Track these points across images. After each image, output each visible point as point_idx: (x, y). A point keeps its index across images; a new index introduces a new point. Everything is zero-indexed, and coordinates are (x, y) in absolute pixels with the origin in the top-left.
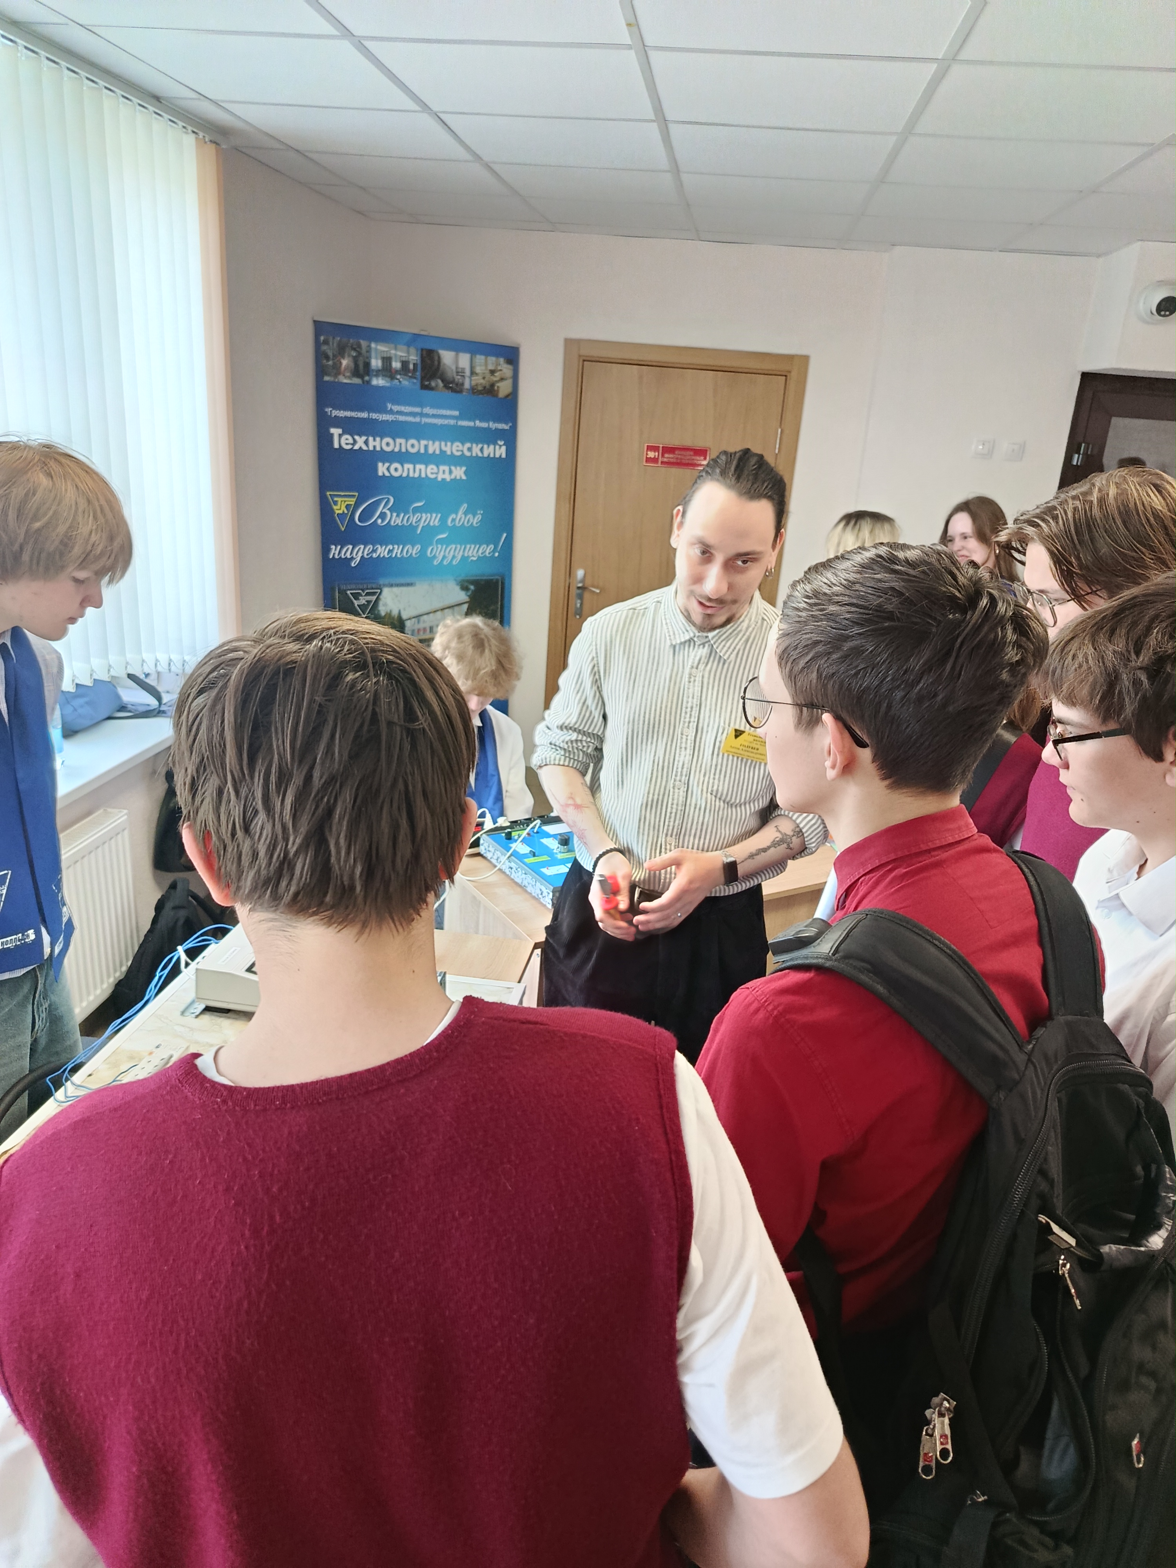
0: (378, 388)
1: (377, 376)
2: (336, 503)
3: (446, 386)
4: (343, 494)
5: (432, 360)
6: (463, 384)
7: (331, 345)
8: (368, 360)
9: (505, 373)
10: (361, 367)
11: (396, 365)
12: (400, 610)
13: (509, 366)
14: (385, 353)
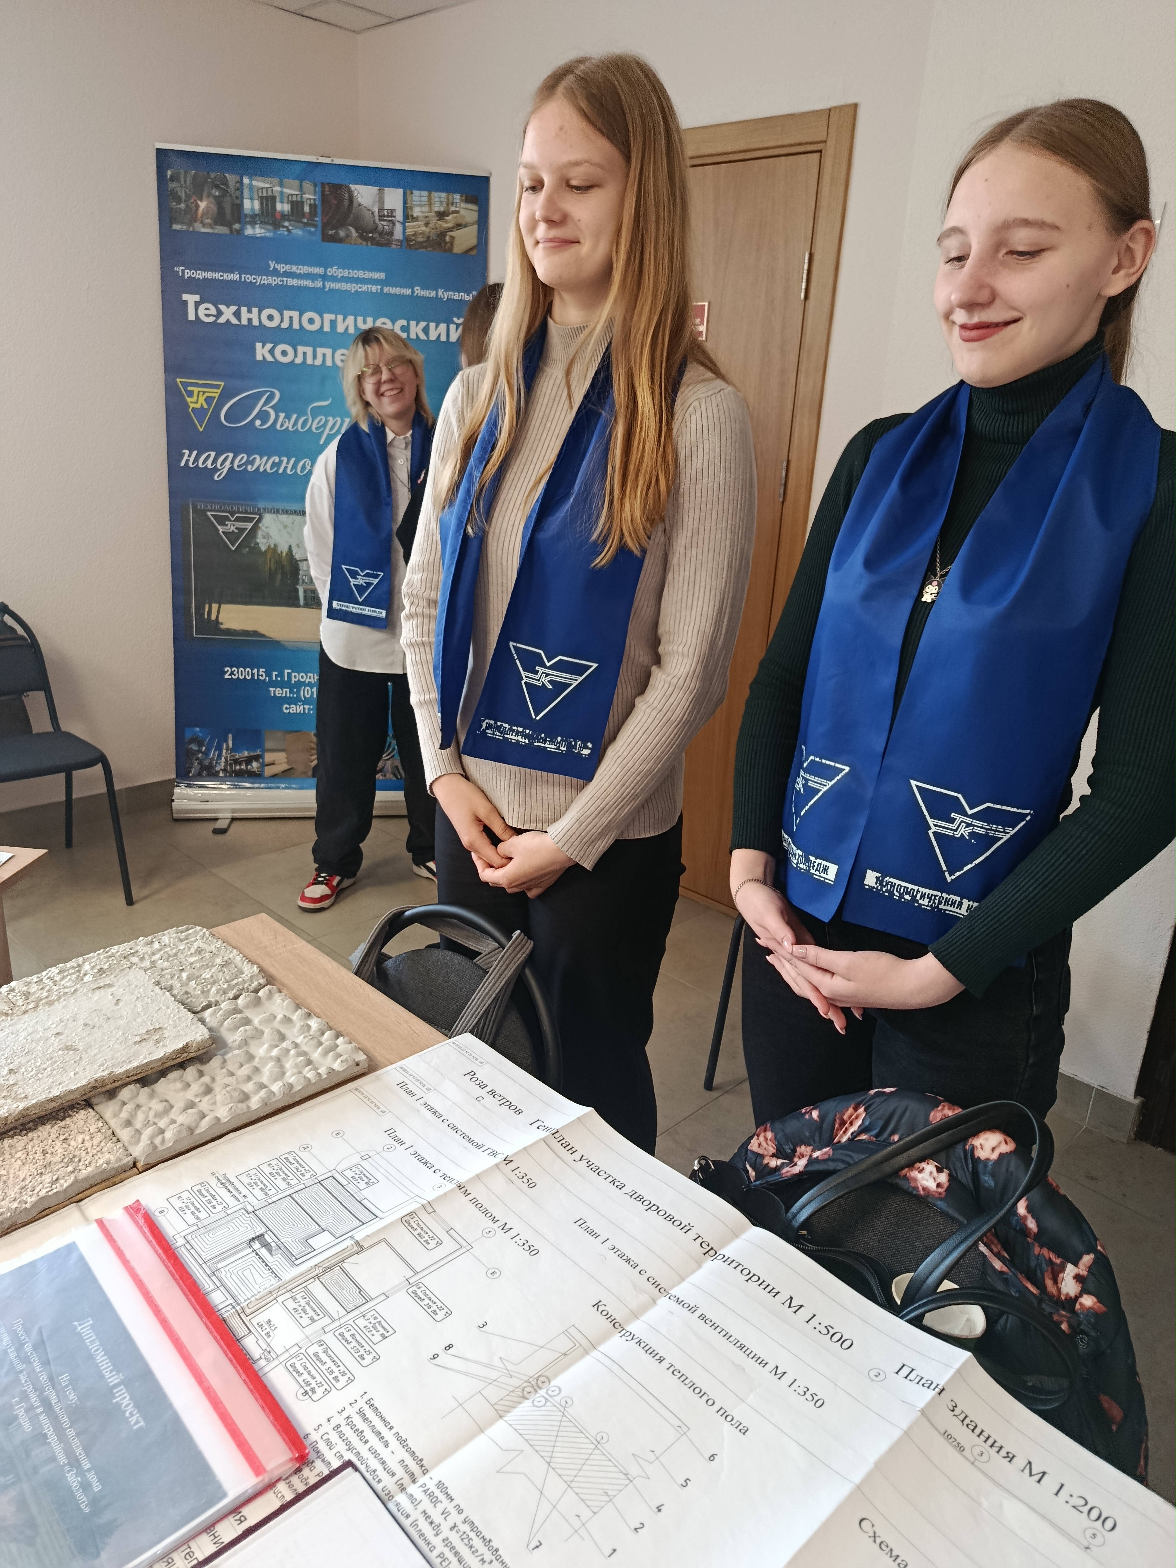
0: (253, 238)
1: (253, 223)
2: (191, 394)
3: (363, 236)
4: (201, 382)
5: (340, 200)
6: (391, 233)
7: (183, 182)
8: (238, 202)
9: (463, 217)
10: (228, 210)
11: (283, 207)
12: (290, 547)
13: (470, 206)
14: (264, 191)
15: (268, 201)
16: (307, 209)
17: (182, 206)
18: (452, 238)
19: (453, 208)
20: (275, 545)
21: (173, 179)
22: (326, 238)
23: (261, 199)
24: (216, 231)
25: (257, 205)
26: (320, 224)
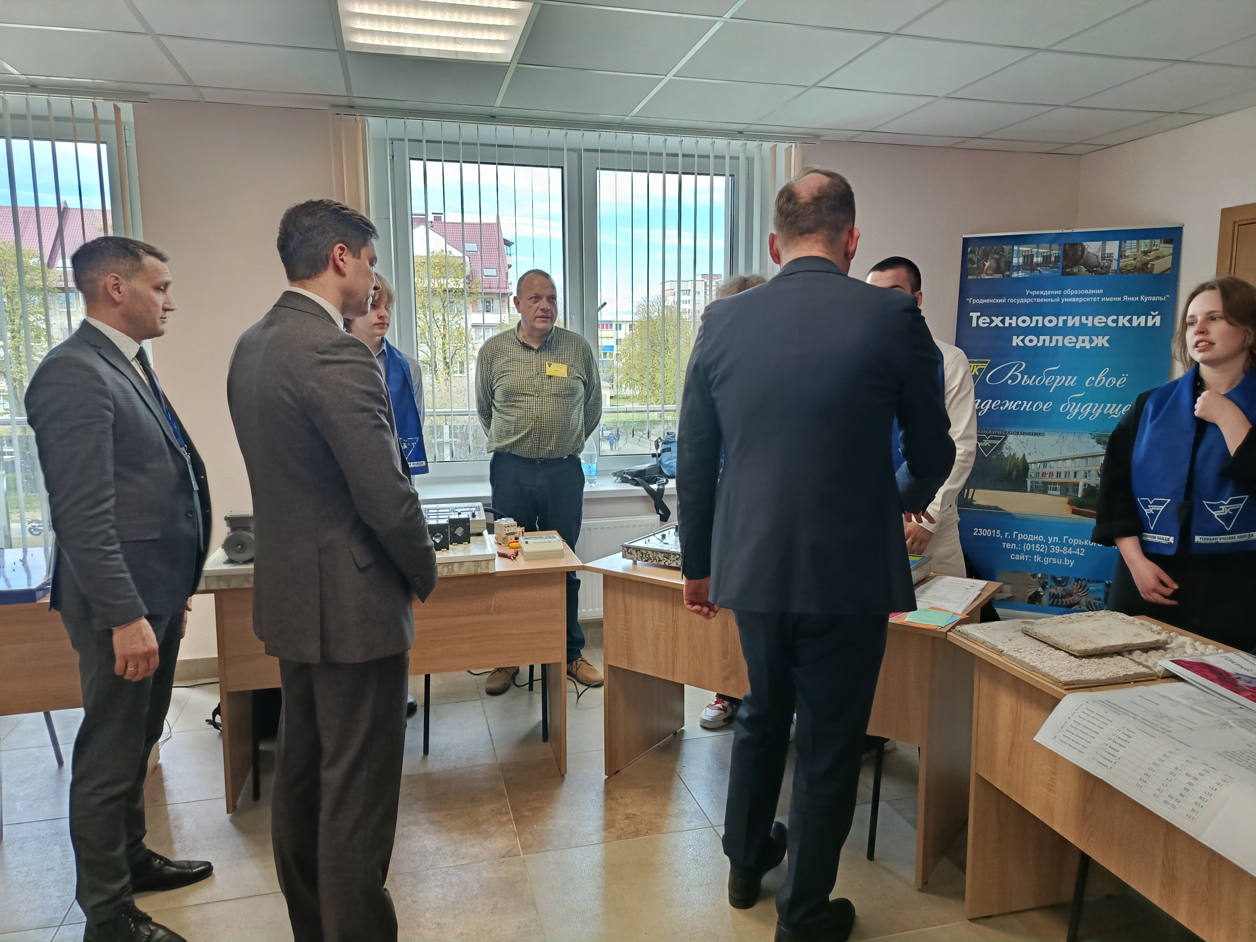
0: (1018, 279)
1: (1018, 270)
3: (1090, 270)
4: (976, 360)
5: (1076, 252)
6: (1109, 267)
7: (976, 253)
8: (1010, 260)
9: (1162, 252)
10: (1003, 265)
11: (1037, 260)
12: (1024, 455)
13: (1167, 245)
14: (1027, 252)
15: (1029, 258)
16: (1053, 259)
17: (975, 266)
18: (1153, 265)
19: (1154, 248)
20: (1014, 454)
21: (971, 252)
22: (1064, 274)
23: (1024, 257)
24: (994, 277)
25: (1021, 260)
26: (1061, 267)
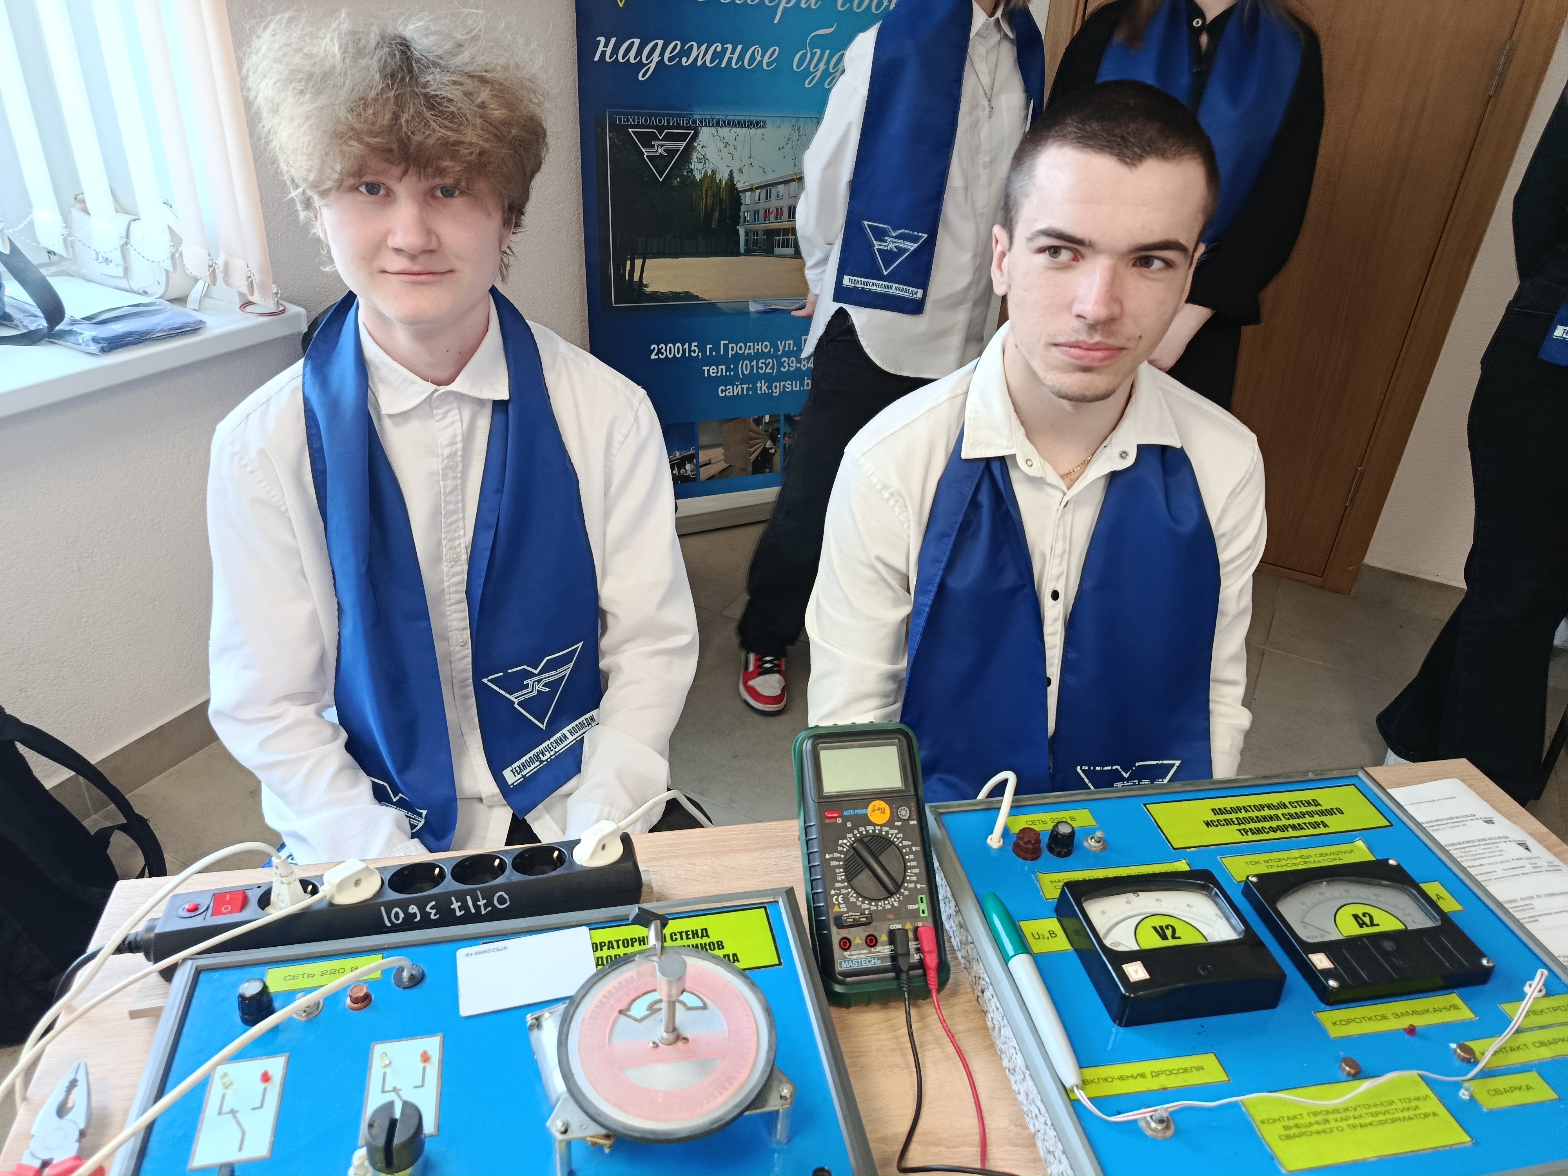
12: (731, 172)
20: (714, 172)
